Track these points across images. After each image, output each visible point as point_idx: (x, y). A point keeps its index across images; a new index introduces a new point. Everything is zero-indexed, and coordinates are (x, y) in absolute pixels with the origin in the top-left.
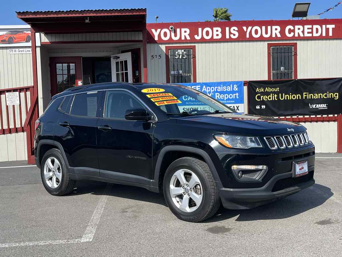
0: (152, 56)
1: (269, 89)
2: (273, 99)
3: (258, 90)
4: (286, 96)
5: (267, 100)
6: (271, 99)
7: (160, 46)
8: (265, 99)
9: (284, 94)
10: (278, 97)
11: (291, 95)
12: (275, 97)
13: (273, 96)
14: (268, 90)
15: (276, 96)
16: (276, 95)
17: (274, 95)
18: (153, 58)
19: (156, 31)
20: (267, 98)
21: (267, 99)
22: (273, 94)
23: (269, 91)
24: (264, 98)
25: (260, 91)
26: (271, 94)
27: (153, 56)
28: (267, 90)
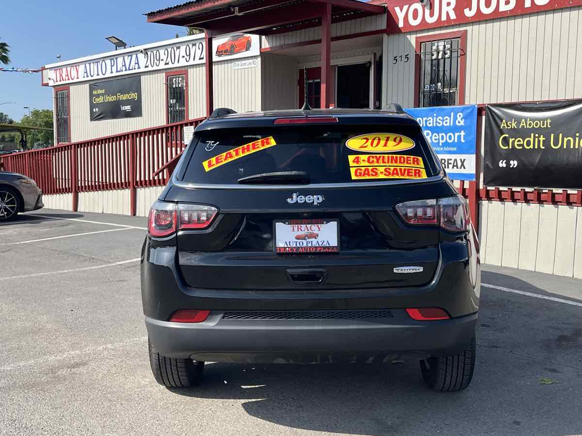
0: (395, 59)
1: (528, 123)
2: (536, 147)
3: (505, 125)
4: (566, 140)
5: (521, 148)
6: (531, 146)
7: (408, 36)
8: (518, 145)
9: (561, 135)
10: (546, 143)
11: (577, 139)
12: (539, 141)
13: (537, 139)
14: (526, 124)
15: (542, 139)
16: (542, 136)
17: (539, 137)
18: (397, 61)
19: (401, 10)
20: (522, 143)
21: (523, 145)
22: (537, 135)
23: (528, 127)
24: (516, 143)
25: (508, 126)
26: (532, 135)
27: (397, 58)
28: (524, 124)
